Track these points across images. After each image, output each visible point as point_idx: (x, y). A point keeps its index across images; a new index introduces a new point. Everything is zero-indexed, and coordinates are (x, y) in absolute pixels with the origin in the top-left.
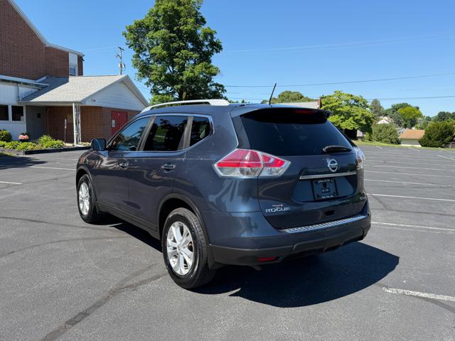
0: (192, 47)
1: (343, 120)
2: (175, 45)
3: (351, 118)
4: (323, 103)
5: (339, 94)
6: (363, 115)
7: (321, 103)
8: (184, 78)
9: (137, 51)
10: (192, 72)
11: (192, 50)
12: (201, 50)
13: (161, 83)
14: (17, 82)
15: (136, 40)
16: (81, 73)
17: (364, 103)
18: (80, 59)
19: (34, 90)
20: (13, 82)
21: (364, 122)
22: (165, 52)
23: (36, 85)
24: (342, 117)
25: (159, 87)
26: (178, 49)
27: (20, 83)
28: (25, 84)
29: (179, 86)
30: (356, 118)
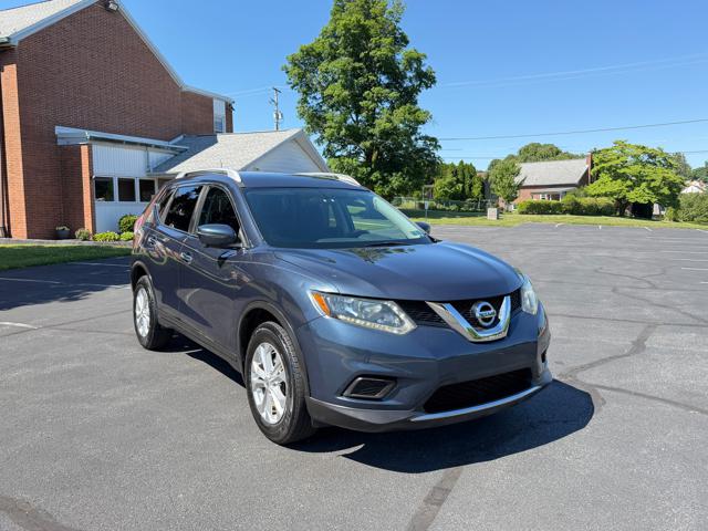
0: (387, 81)
1: (631, 188)
2: (362, 80)
3: (644, 184)
4: (596, 161)
5: (623, 146)
6: (664, 179)
7: (592, 161)
8: (376, 131)
9: (304, 93)
10: (389, 121)
11: (387, 86)
12: (402, 86)
13: (339, 140)
14: (147, 145)
15: (302, 77)
16: (230, 130)
17: (665, 159)
18: (229, 108)
19: (169, 156)
20: (142, 144)
21: (666, 191)
22: (347, 93)
23: (172, 149)
24: (629, 183)
25: (336, 145)
26: (367, 87)
27: (150, 146)
28: (157, 147)
29: (368, 144)
30: (653, 184)
